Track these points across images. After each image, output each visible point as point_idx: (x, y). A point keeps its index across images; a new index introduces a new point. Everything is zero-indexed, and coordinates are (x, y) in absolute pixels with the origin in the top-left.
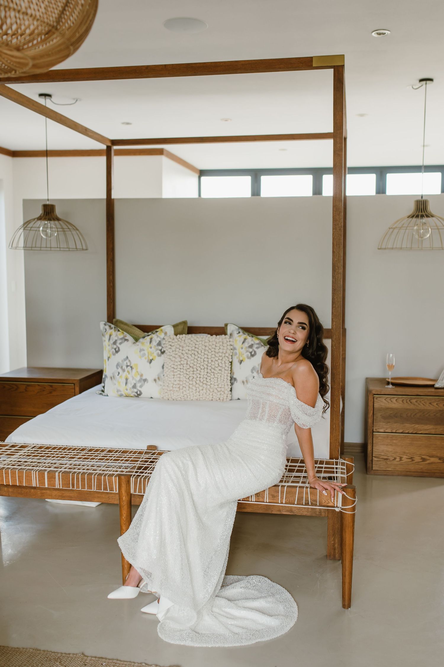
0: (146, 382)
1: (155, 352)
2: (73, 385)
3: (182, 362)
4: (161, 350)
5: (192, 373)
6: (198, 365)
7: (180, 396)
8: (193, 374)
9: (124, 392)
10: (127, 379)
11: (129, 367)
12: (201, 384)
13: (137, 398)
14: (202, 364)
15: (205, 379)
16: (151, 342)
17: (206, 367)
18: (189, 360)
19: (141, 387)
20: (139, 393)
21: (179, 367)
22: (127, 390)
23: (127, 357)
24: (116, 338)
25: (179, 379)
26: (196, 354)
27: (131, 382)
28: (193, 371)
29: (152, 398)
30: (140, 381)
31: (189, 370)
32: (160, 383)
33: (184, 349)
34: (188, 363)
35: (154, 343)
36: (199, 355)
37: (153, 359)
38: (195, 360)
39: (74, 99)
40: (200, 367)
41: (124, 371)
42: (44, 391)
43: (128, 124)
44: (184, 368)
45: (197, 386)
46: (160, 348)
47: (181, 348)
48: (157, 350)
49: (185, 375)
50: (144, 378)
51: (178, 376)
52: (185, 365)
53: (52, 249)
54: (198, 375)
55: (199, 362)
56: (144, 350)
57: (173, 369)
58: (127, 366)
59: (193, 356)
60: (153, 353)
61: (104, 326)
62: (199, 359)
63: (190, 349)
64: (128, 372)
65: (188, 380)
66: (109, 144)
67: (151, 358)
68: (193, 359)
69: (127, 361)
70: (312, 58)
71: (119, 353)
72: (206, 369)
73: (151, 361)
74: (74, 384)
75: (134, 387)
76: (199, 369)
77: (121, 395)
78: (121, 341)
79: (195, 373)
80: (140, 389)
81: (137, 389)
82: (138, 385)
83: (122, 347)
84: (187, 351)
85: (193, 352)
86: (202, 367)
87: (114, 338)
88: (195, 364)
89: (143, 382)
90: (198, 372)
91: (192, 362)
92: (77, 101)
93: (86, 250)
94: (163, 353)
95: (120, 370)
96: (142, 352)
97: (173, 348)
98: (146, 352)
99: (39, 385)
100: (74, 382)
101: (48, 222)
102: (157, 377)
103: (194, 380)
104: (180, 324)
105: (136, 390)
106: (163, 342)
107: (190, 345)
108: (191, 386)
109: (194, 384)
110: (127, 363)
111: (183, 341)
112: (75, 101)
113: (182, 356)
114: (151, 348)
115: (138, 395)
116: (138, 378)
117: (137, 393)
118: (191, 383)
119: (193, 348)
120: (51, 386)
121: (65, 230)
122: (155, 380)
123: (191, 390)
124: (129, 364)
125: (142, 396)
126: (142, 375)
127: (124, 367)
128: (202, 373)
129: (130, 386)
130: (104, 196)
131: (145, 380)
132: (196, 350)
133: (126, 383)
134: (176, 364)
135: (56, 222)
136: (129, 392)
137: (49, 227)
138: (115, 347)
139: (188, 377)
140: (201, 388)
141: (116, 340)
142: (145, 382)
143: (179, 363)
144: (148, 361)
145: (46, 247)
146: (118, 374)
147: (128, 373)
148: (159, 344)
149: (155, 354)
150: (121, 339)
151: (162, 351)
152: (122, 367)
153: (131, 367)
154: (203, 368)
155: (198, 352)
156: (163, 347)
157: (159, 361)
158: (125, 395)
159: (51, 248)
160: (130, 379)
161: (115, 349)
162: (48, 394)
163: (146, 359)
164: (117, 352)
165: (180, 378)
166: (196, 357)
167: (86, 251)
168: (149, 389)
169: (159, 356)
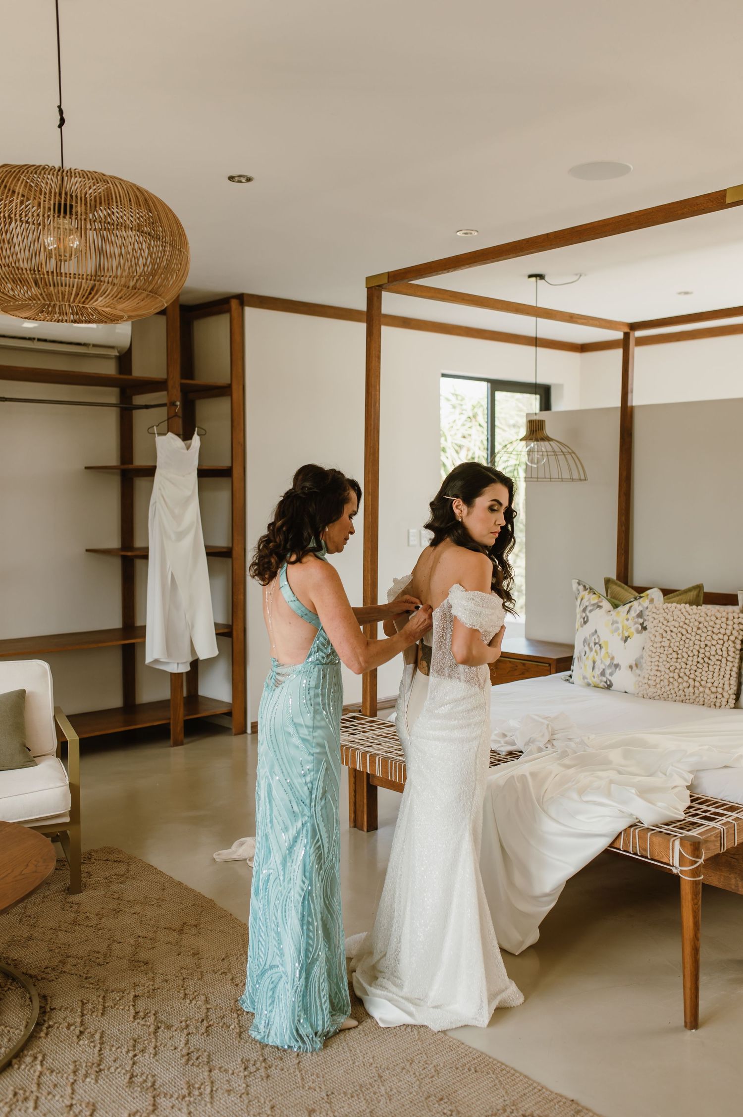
0: (618, 669)
1: (634, 627)
2: (548, 665)
3: (663, 644)
4: (642, 624)
5: (675, 660)
6: (685, 650)
7: (658, 694)
8: (677, 662)
9: (591, 680)
10: (594, 662)
11: (597, 645)
12: (686, 678)
13: (607, 691)
14: (691, 648)
15: (692, 672)
16: (628, 612)
17: (696, 653)
18: (673, 641)
19: (611, 674)
20: (608, 683)
21: (659, 650)
22: (594, 677)
23: (596, 631)
24: (587, 604)
25: (656, 668)
26: (684, 632)
27: (600, 667)
28: (677, 658)
29: (626, 692)
30: (610, 666)
31: (670, 656)
32: (638, 672)
33: (669, 624)
34: (672, 645)
35: (633, 614)
36: (689, 636)
37: (629, 637)
38: (682, 642)
39: (576, 275)
40: (687, 653)
41: (591, 649)
42: (516, 670)
43: (686, 293)
44: (665, 652)
45: (680, 680)
46: (641, 621)
47: (665, 623)
48: (636, 623)
49: (665, 663)
50: (615, 662)
51: (657, 663)
52: (666, 648)
53: (539, 480)
54: (682, 664)
55: (687, 645)
56: (617, 622)
57: (650, 653)
58: (595, 644)
59: (679, 635)
60: (630, 628)
61: (577, 585)
62: (687, 641)
63: (677, 625)
64: (596, 651)
65: (668, 671)
66: (627, 330)
67: (626, 635)
68: (678, 639)
69: (596, 636)
70: (725, 191)
71: (587, 624)
72: (695, 657)
73: (626, 639)
74: (550, 665)
75: (603, 674)
76: (686, 656)
77: (589, 685)
78: (591, 608)
79: (679, 660)
80: (610, 678)
81: (607, 678)
82: (608, 672)
83: (591, 616)
84: (672, 628)
85: (680, 629)
86: (689, 653)
87: (586, 603)
88: (681, 647)
89: (613, 667)
90: (684, 660)
91: (677, 644)
92: (581, 276)
93: (585, 480)
94: (645, 628)
95: (587, 649)
96: (615, 625)
97: (656, 622)
98: (620, 625)
99: (510, 662)
100: (550, 662)
101: (535, 443)
102: (634, 663)
103: (677, 671)
104: (694, 588)
105: (604, 679)
106: (647, 613)
107: (678, 619)
108: (671, 680)
109: (676, 677)
110: (595, 640)
111: (671, 613)
112: (579, 276)
113: (664, 635)
114: (627, 620)
115: (609, 686)
116: (608, 662)
117: (606, 682)
118: (671, 675)
119: (682, 624)
120: (524, 664)
121: (558, 453)
122: (631, 667)
123: (671, 686)
124: (597, 641)
125: (613, 688)
126: (613, 658)
127: (592, 644)
128: (690, 663)
129: (598, 672)
130: (618, 404)
131: (617, 666)
132: (685, 626)
133: (593, 668)
134: (655, 645)
135: (546, 443)
136: (596, 680)
137: (536, 450)
138: (584, 615)
139: (668, 665)
140: (685, 685)
141: (587, 606)
142: (616, 669)
143: (659, 645)
144: (622, 639)
145: (531, 478)
146: (584, 654)
147: (595, 654)
148: (640, 615)
149: (633, 630)
150: (594, 605)
151: (644, 625)
152: (589, 645)
153: (600, 645)
154: (691, 654)
155: (687, 631)
156: (645, 620)
157: (637, 640)
158: (592, 685)
159: (538, 478)
160: (598, 663)
161: (584, 619)
162: (520, 674)
163: (619, 635)
164: (585, 623)
165: (658, 666)
166: (684, 638)
167: (585, 482)
168: (622, 679)
169: (639, 632)
